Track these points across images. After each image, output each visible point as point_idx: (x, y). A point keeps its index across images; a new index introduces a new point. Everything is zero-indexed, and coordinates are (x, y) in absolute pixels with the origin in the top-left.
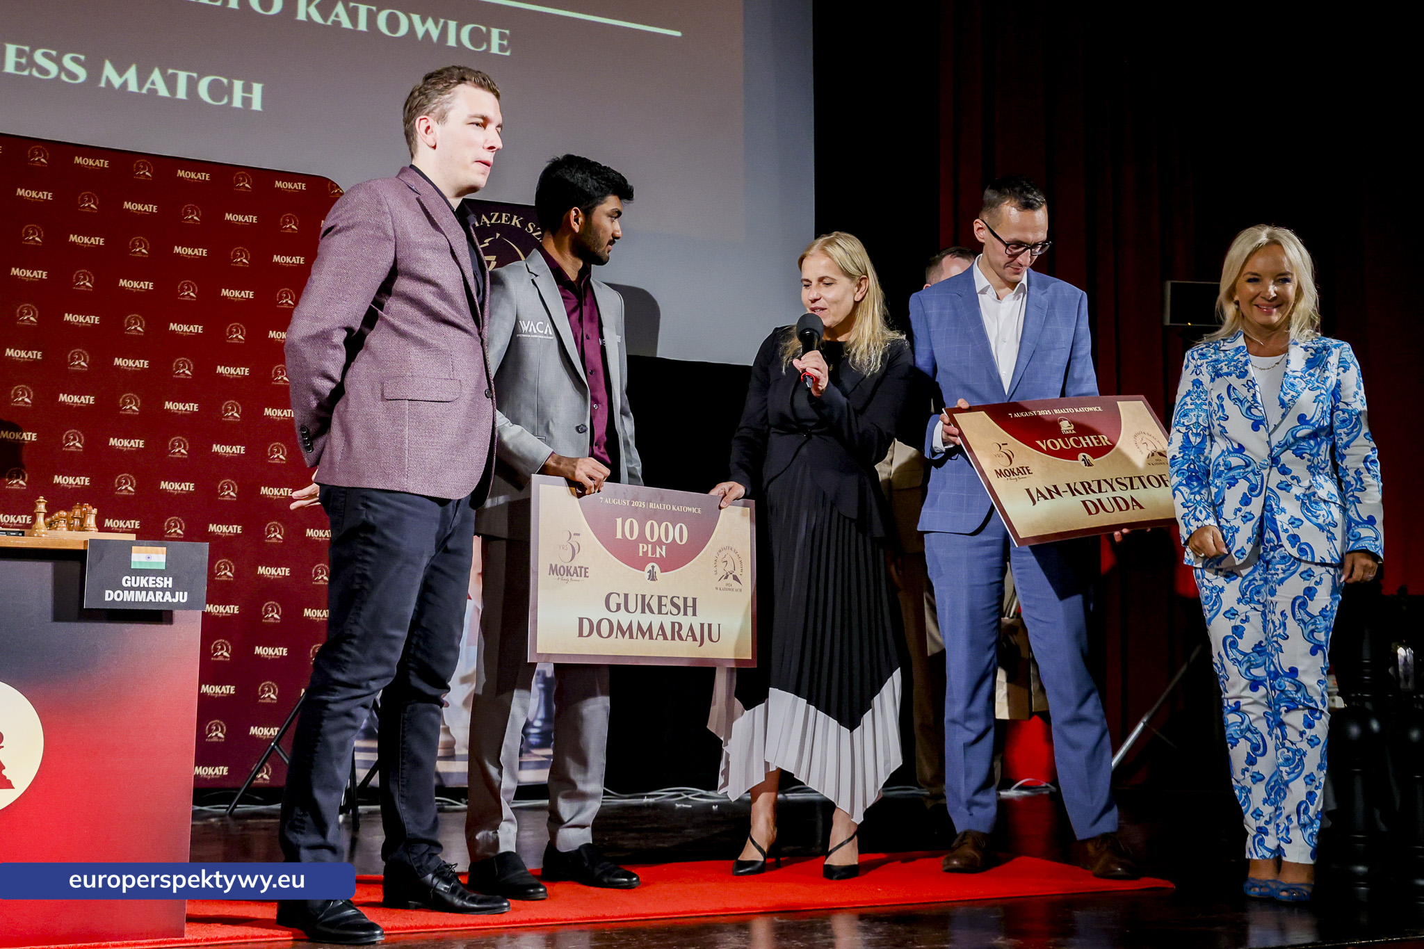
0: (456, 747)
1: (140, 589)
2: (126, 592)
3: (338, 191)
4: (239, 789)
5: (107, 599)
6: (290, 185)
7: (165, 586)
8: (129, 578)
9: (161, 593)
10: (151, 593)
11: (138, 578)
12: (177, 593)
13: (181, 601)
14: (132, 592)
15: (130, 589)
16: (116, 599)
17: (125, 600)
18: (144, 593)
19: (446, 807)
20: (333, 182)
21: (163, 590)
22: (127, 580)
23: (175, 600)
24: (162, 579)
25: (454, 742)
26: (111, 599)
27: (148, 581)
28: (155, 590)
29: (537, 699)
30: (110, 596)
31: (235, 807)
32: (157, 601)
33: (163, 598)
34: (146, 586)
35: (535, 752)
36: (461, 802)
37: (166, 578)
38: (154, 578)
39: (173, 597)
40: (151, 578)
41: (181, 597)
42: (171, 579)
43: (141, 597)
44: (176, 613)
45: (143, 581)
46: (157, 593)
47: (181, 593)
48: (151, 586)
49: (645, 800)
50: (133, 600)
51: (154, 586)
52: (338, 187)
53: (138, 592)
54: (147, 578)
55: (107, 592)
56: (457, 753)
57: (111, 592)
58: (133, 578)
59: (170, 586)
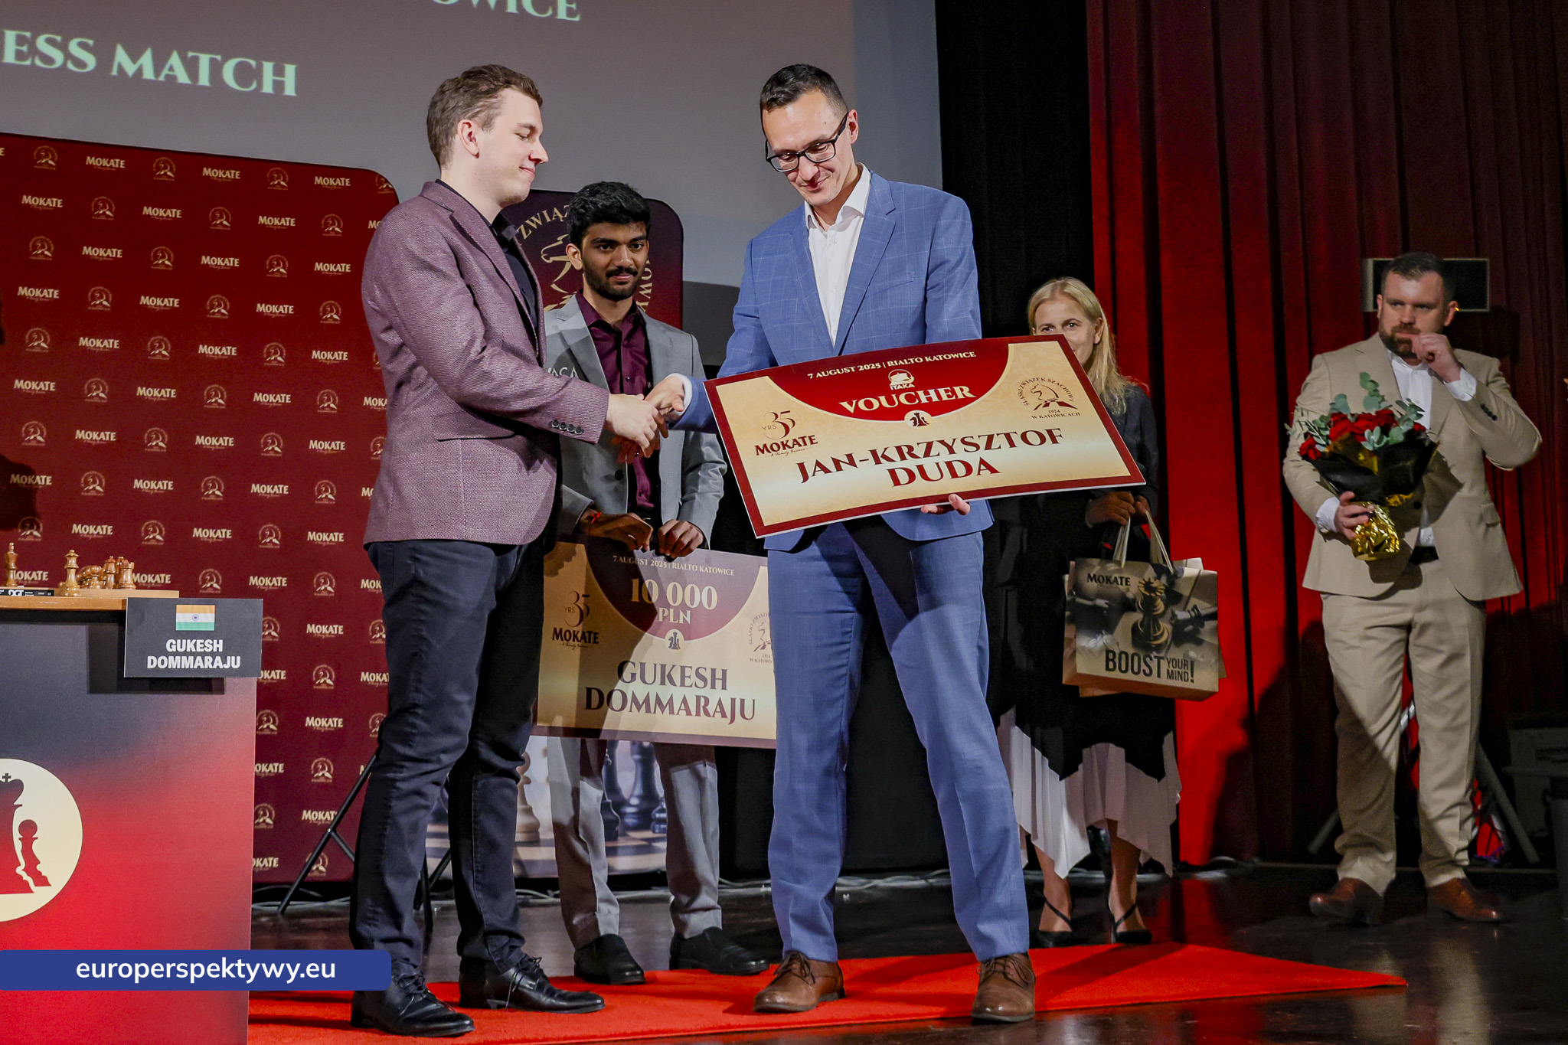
0: (540, 830)
1: (186, 654)
2: (171, 658)
3: (387, 186)
4: (291, 884)
5: (149, 666)
6: (331, 181)
7: (215, 650)
8: (174, 642)
9: (211, 658)
10: (199, 658)
11: (184, 641)
12: (229, 658)
13: (234, 667)
14: (178, 658)
15: (175, 654)
16: (161, 666)
17: (170, 667)
18: (191, 658)
19: (531, 901)
20: (381, 176)
21: (213, 654)
22: (171, 644)
23: (227, 666)
24: (211, 642)
25: (538, 825)
26: (154, 666)
27: (195, 645)
28: (203, 655)
29: (634, 773)
30: (153, 662)
31: (288, 904)
32: (206, 667)
33: (213, 664)
34: (194, 650)
35: (633, 834)
36: (547, 894)
37: (215, 641)
38: (202, 641)
39: (224, 662)
40: (199, 641)
41: (234, 662)
42: (221, 641)
43: (187, 663)
44: (228, 681)
45: (189, 645)
46: (206, 658)
47: (233, 658)
48: (199, 650)
49: (763, 889)
50: (179, 667)
51: (202, 650)
52: (386, 181)
53: (184, 658)
54: (194, 641)
55: (150, 658)
56: (542, 837)
57: (154, 658)
58: (179, 641)
59: (221, 650)
